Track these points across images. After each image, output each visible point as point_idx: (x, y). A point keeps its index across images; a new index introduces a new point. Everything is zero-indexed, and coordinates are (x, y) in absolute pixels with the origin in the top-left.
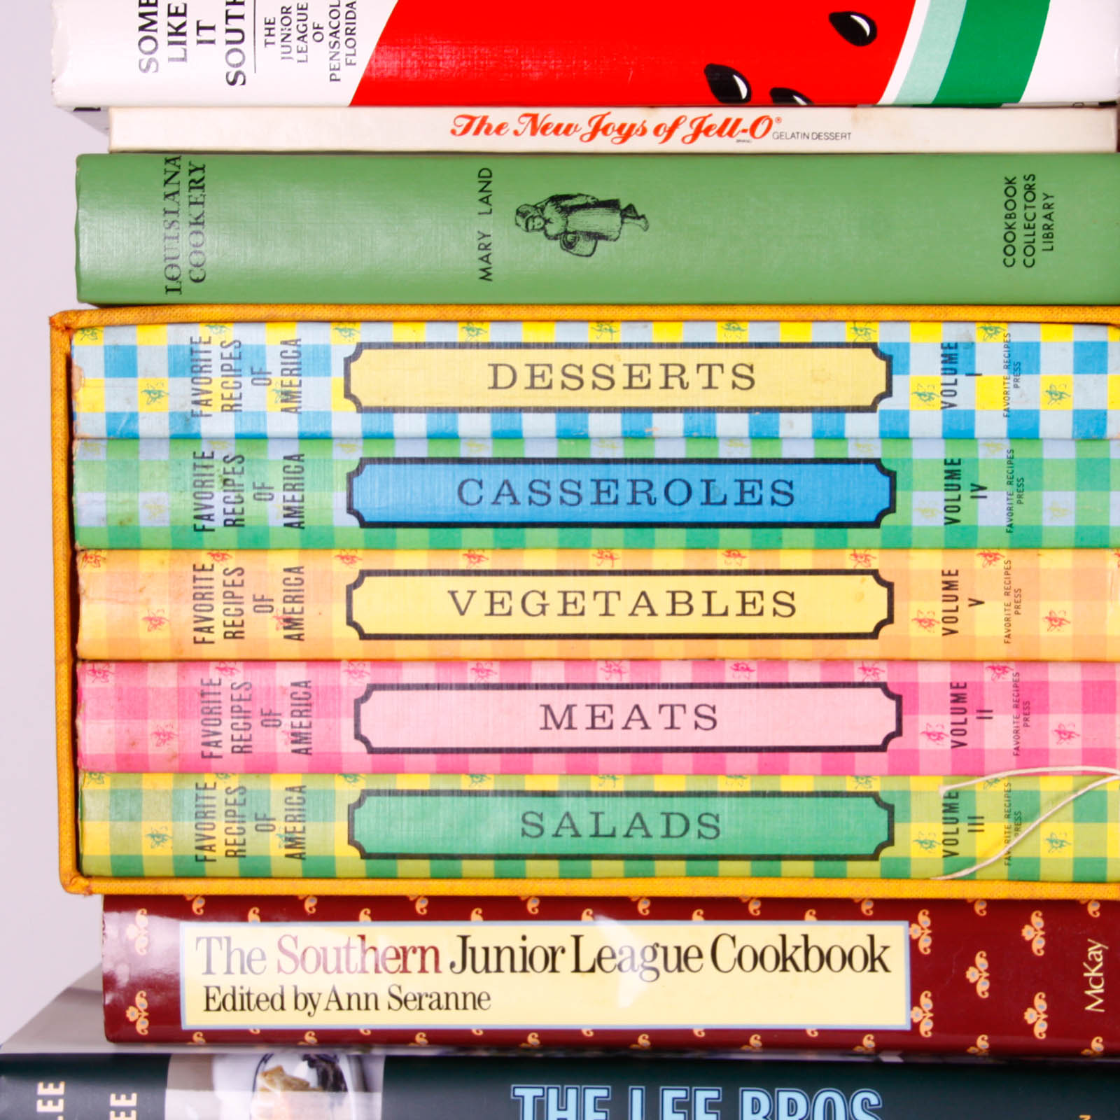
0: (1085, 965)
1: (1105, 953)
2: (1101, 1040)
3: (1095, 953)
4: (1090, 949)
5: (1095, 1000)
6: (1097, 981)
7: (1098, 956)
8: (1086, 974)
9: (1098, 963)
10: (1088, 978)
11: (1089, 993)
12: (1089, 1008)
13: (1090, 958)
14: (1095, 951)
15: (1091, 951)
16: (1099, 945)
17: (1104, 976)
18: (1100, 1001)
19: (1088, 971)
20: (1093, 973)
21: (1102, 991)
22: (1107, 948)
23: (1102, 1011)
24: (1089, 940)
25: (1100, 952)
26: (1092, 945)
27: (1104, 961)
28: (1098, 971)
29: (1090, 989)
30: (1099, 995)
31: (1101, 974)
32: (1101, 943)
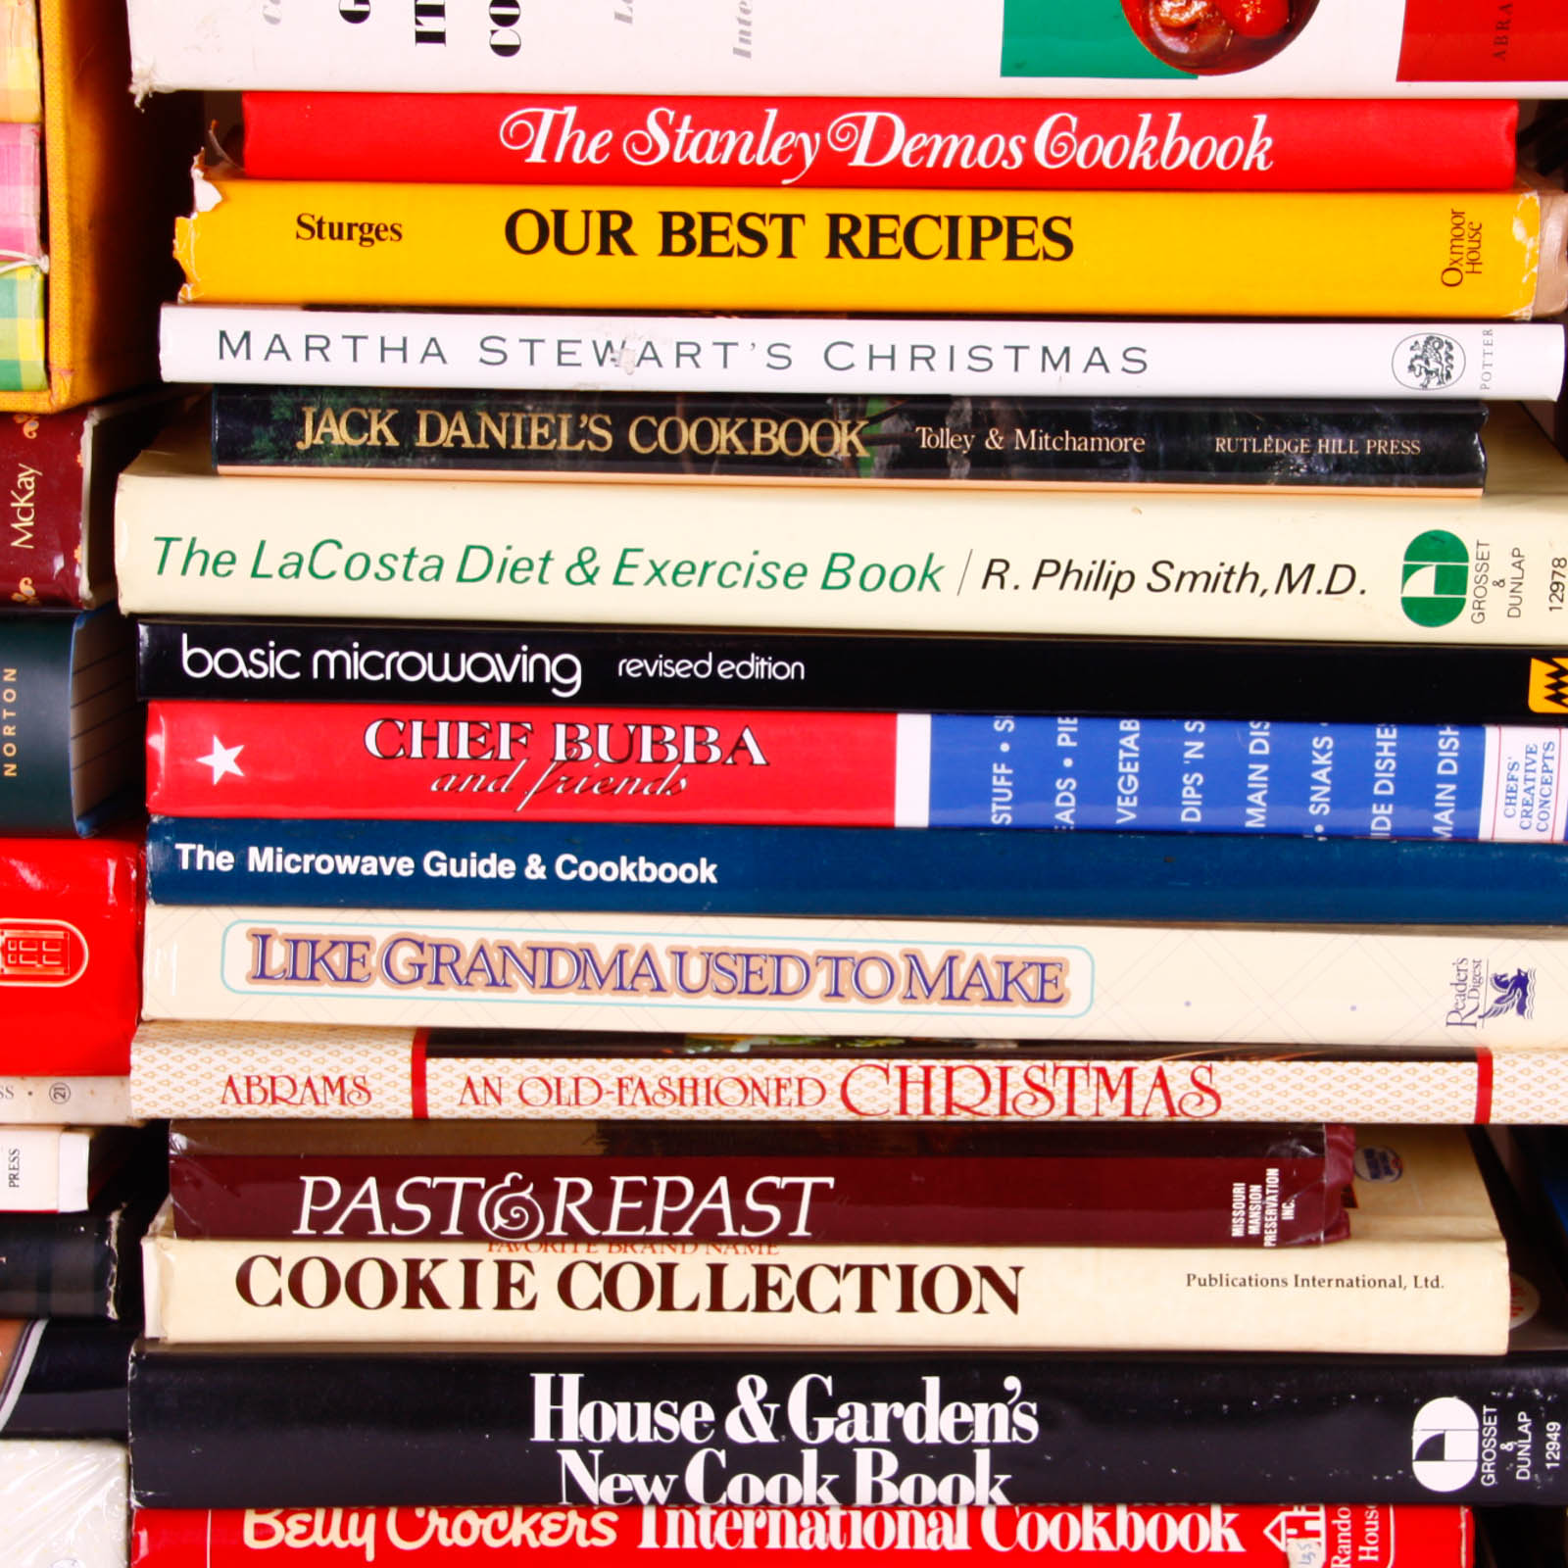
0: (13, 493)
1: (38, 480)
2: (30, 581)
3: (25, 480)
4: (20, 475)
5: (23, 535)
6: (25, 512)
7: (29, 483)
8: (13, 505)
9: (28, 492)
10: (16, 508)
11: (16, 526)
12: (16, 543)
13: (19, 486)
14: (27, 477)
15: (22, 478)
16: (32, 471)
17: (35, 507)
18: (29, 536)
19: (17, 501)
20: (22, 503)
21: (32, 524)
22: (40, 474)
23: (31, 547)
24: (21, 465)
25: (32, 479)
26: (23, 470)
27: (35, 489)
28: (27, 501)
29: (19, 521)
30: (27, 529)
31: (31, 505)
32: (34, 468)
